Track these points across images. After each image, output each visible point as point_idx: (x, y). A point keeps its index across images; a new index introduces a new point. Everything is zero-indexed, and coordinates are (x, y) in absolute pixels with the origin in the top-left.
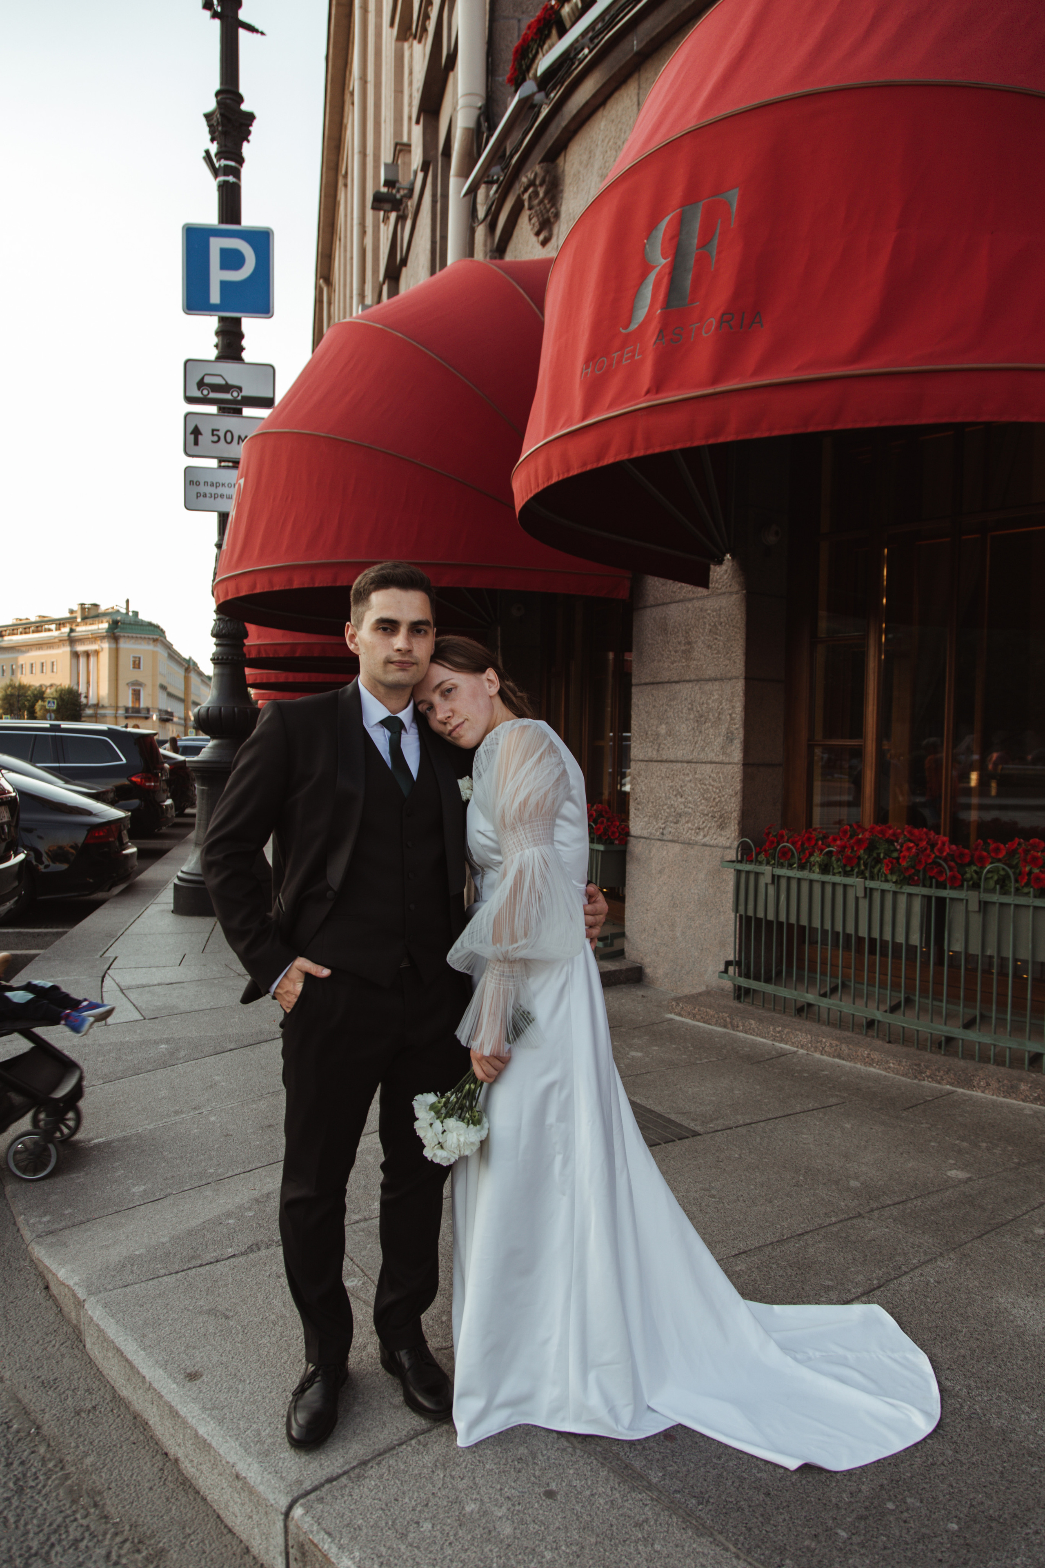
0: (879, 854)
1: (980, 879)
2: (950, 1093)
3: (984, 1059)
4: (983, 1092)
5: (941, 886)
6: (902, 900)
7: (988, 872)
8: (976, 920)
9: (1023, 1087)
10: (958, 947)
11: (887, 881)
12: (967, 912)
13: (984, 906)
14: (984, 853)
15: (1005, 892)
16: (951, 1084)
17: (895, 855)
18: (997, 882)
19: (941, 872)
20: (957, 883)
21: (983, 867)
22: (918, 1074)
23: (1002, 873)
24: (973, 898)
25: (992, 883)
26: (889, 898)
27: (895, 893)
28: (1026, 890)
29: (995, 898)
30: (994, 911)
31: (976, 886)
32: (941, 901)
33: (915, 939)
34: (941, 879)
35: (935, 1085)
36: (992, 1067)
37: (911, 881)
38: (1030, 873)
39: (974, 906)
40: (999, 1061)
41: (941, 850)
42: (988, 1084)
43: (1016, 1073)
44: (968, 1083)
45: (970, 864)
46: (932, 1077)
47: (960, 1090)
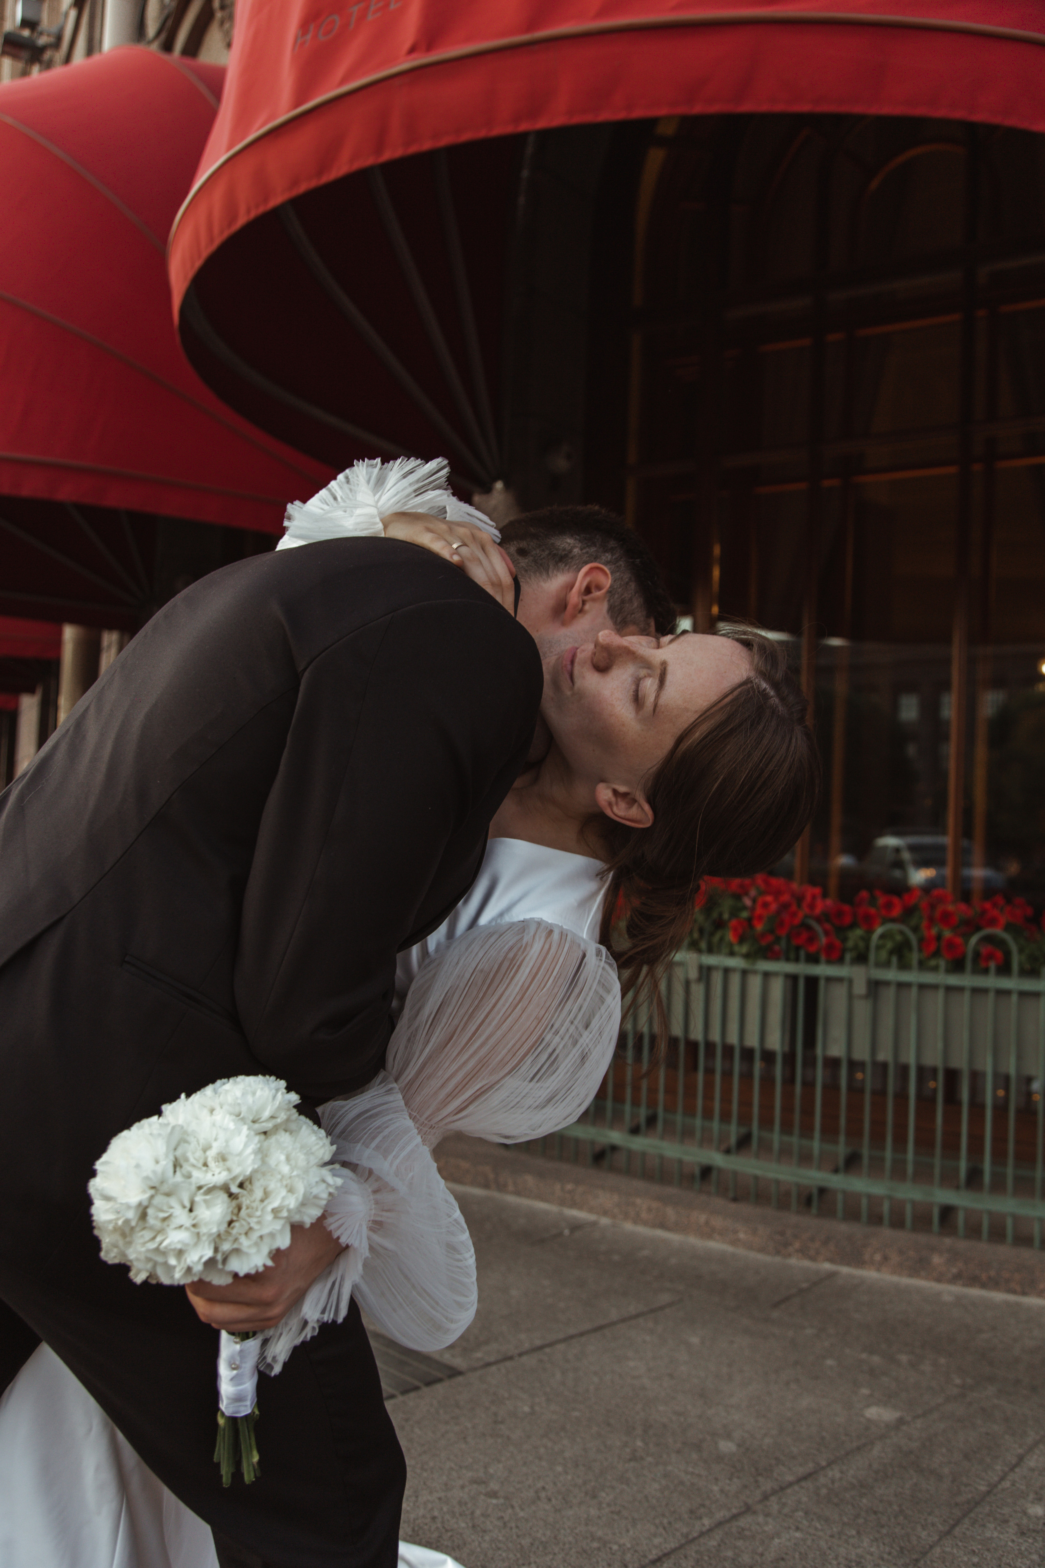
0: (721, 914)
1: (867, 948)
2: (832, 1275)
3: (876, 1219)
4: (878, 1270)
5: (813, 959)
6: (755, 984)
7: (882, 936)
8: (863, 1009)
9: (936, 1260)
10: (837, 1050)
11: (732, 954)
12: (851, 997)
13: (875, 987)
14: (873, 910)
15: (904, 966)
16: (831, 1261)
17: (745, 914)
18: (891, 953)
19: (812, 938)
20: (835, 956)
21: (870, 931)
22: (781, 1247)
23: (899, 938)
24: (859, 975)
25: (884, 954)
26: (735, 981)
27: (744, 973)
28: (933, 963)
29: (892, 975)
30: (889, 995)
31: (861, 958)
32: (812, 982)
33: (775, 1041)
34: (812, 949)
35: (806, 1263)
36: (887, 1232)
37: (768, 953)
38: (939, 937)
39: (860, 988)
40: (898, 1223)
41: (812, 906)
42: (886, 1258)
43: (922, 1238)
44: (856, 1258)
45: (853, 926)
46: (803, 1252)
47: (845, 1270)
